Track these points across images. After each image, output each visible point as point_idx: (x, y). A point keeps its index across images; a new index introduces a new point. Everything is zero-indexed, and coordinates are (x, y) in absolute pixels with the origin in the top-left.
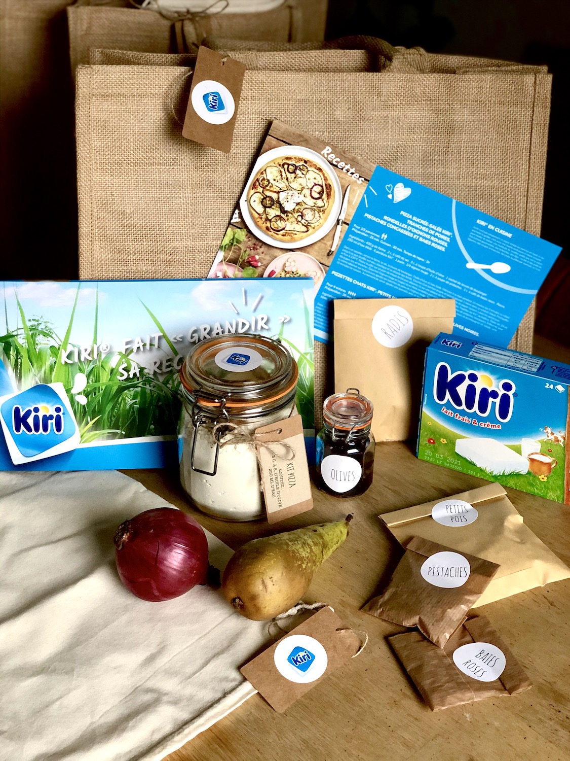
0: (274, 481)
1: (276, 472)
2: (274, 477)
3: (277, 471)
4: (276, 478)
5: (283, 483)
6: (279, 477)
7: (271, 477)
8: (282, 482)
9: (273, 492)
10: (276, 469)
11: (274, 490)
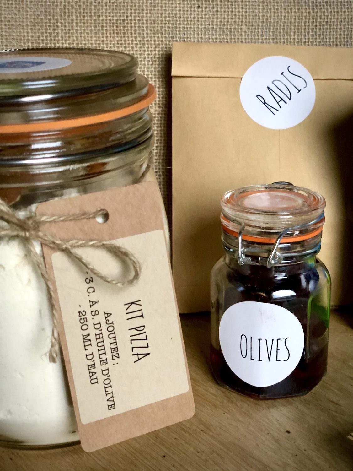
0: (94, 342)
1: (97, 319)
2: (92, 332)
3: (101, 318)
4: (99, 336)
5: (116, 349)
6: (105, 334)
7: (85, 333)
8: (113, 346)
9: (92, 370)
10: (95, 313)
11: (93, 366)
